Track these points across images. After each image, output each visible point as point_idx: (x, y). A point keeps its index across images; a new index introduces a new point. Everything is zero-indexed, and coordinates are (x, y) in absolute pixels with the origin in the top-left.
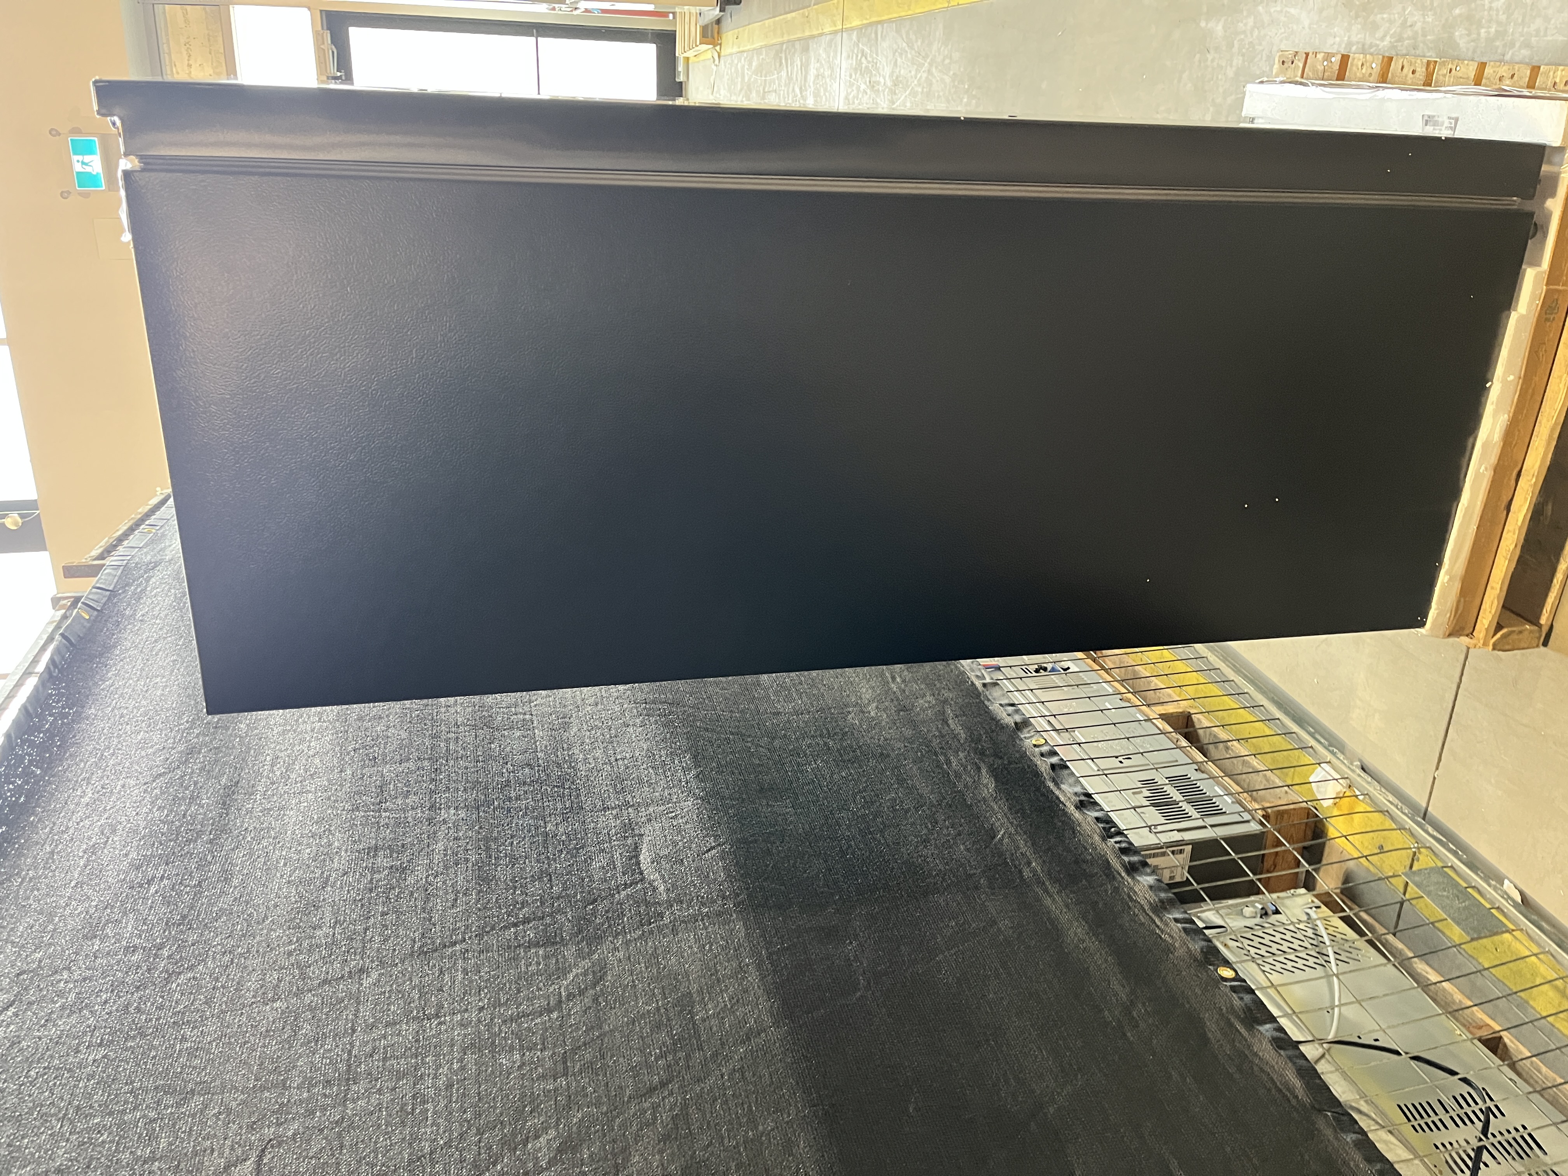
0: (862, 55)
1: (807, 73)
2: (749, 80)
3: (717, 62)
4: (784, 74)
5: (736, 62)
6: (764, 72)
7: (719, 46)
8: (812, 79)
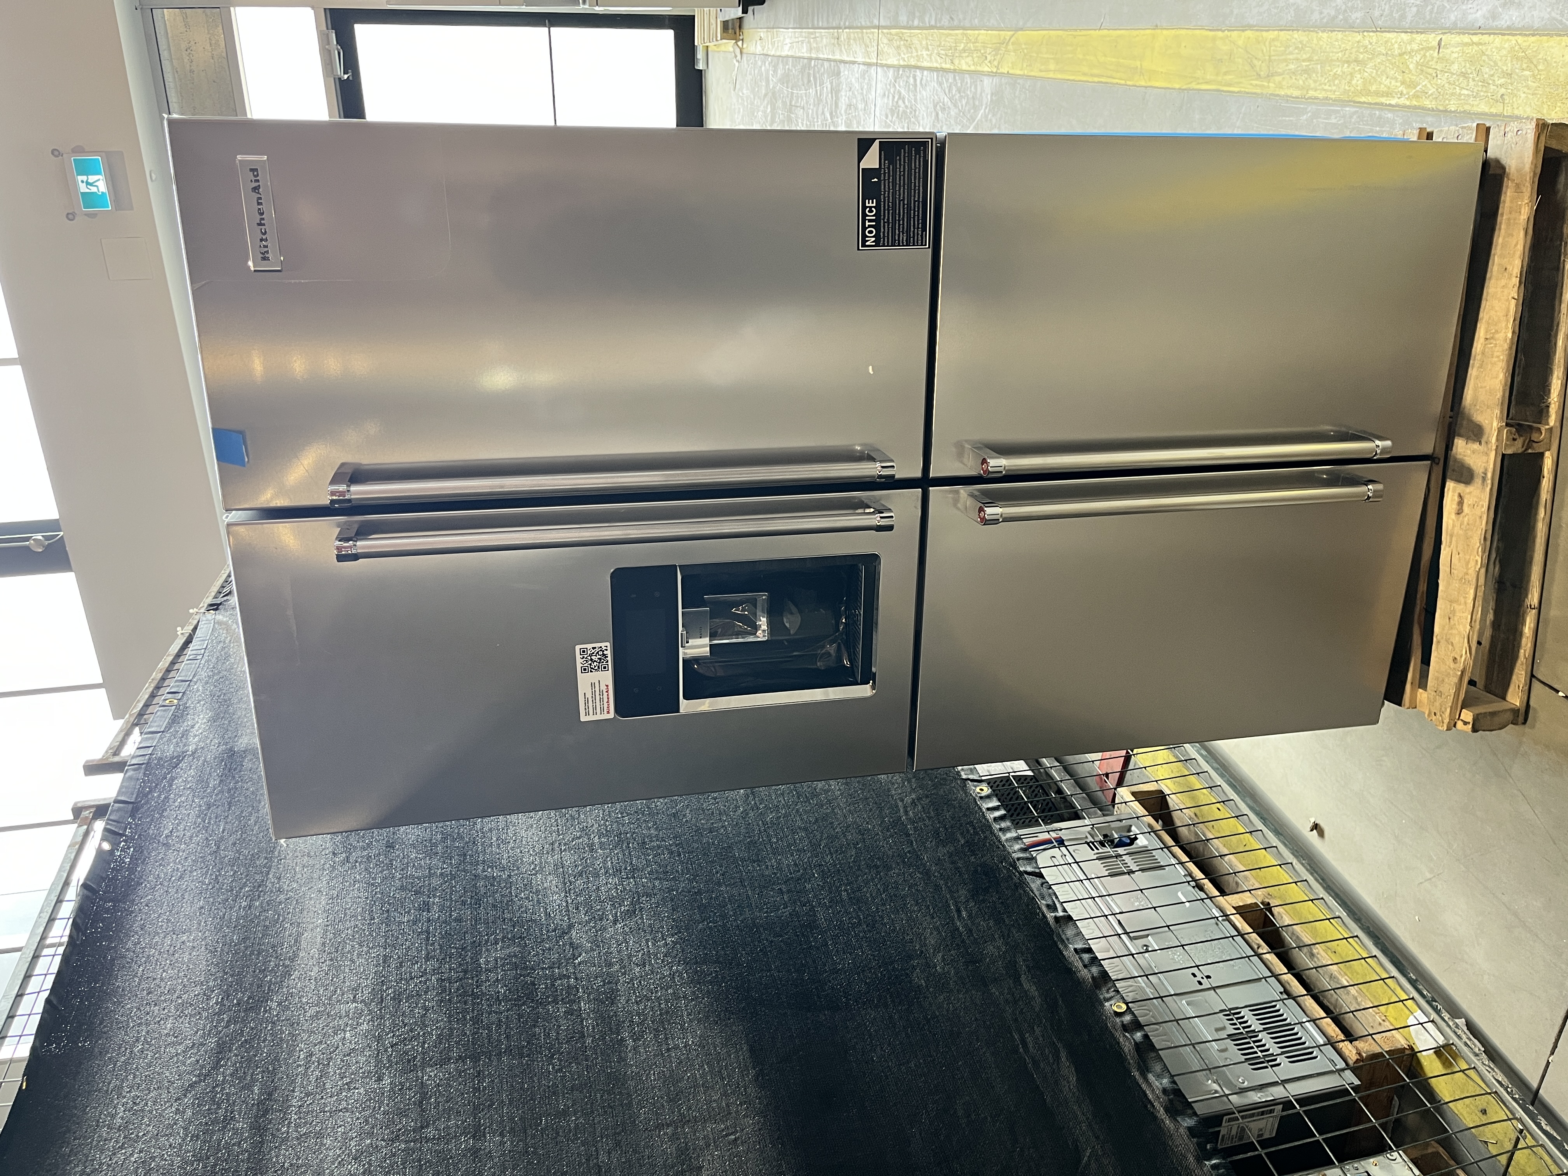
0: (899, 98)
1: (837, 98)
2: (774, 87)
3: (739, 57)
4: (812, 91)
5: (759, 63)
6: (790, 85)
7: (741, 42)
8: (844, 107)
